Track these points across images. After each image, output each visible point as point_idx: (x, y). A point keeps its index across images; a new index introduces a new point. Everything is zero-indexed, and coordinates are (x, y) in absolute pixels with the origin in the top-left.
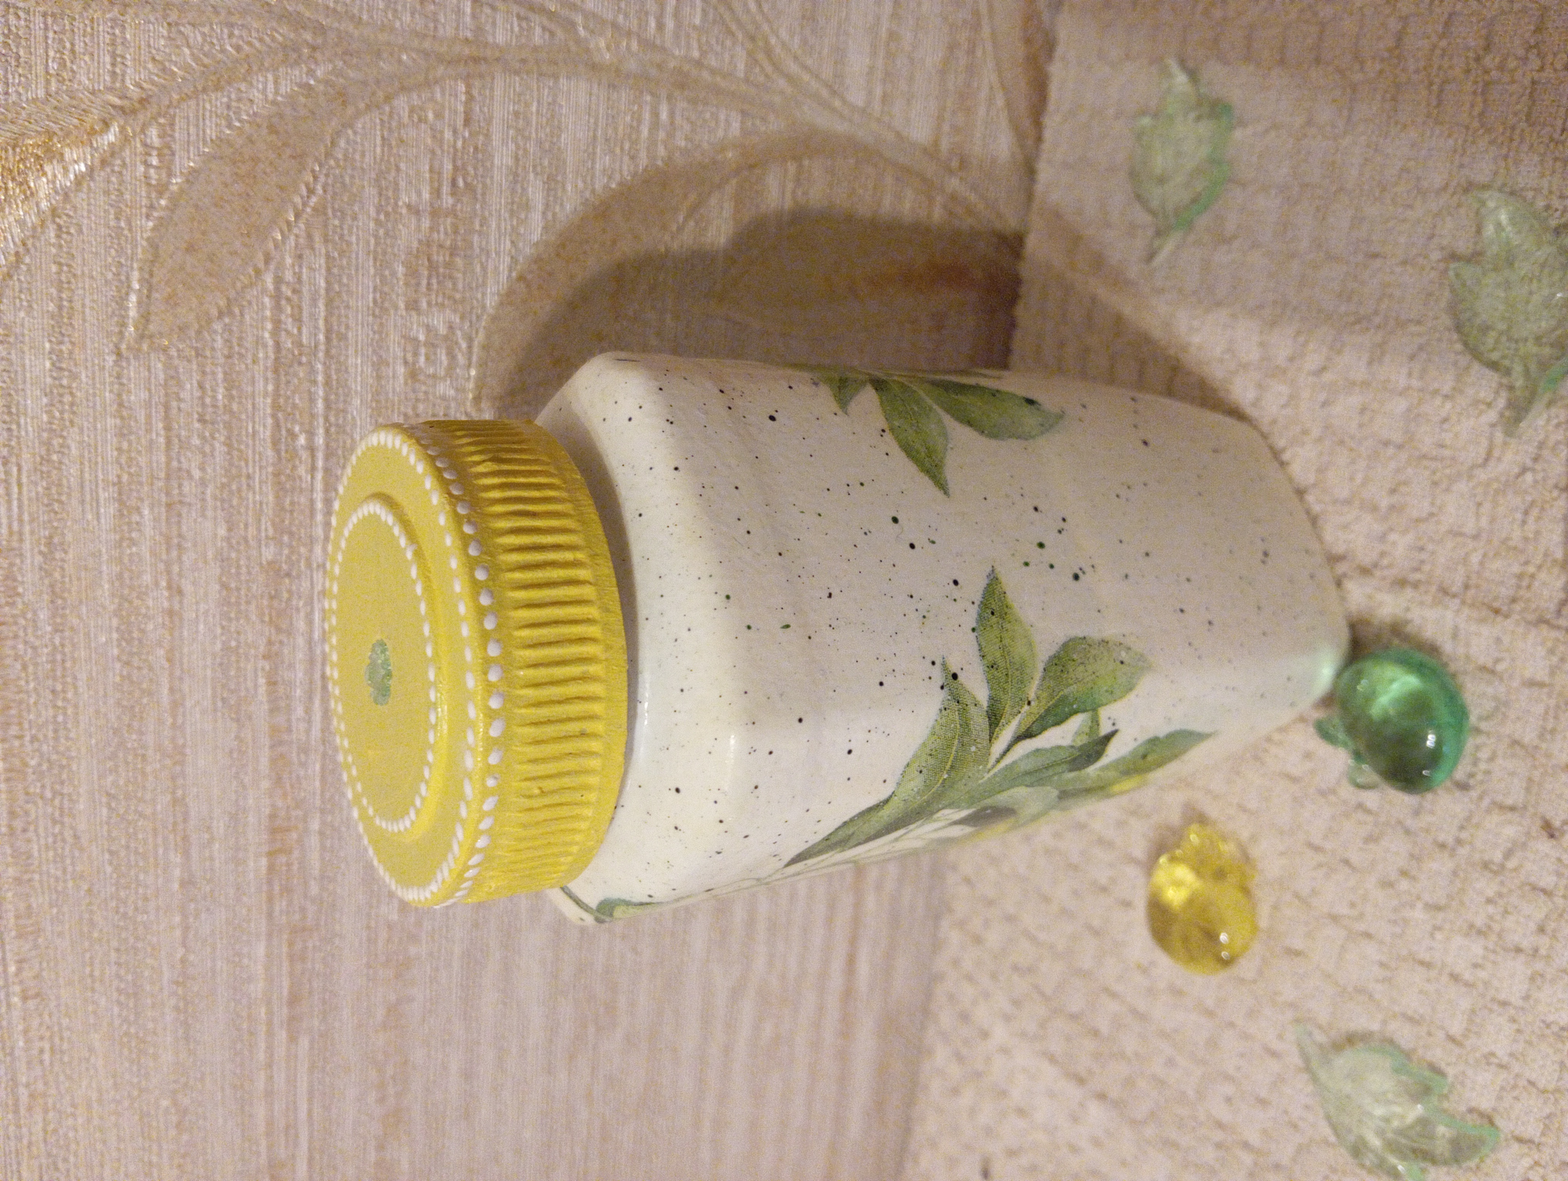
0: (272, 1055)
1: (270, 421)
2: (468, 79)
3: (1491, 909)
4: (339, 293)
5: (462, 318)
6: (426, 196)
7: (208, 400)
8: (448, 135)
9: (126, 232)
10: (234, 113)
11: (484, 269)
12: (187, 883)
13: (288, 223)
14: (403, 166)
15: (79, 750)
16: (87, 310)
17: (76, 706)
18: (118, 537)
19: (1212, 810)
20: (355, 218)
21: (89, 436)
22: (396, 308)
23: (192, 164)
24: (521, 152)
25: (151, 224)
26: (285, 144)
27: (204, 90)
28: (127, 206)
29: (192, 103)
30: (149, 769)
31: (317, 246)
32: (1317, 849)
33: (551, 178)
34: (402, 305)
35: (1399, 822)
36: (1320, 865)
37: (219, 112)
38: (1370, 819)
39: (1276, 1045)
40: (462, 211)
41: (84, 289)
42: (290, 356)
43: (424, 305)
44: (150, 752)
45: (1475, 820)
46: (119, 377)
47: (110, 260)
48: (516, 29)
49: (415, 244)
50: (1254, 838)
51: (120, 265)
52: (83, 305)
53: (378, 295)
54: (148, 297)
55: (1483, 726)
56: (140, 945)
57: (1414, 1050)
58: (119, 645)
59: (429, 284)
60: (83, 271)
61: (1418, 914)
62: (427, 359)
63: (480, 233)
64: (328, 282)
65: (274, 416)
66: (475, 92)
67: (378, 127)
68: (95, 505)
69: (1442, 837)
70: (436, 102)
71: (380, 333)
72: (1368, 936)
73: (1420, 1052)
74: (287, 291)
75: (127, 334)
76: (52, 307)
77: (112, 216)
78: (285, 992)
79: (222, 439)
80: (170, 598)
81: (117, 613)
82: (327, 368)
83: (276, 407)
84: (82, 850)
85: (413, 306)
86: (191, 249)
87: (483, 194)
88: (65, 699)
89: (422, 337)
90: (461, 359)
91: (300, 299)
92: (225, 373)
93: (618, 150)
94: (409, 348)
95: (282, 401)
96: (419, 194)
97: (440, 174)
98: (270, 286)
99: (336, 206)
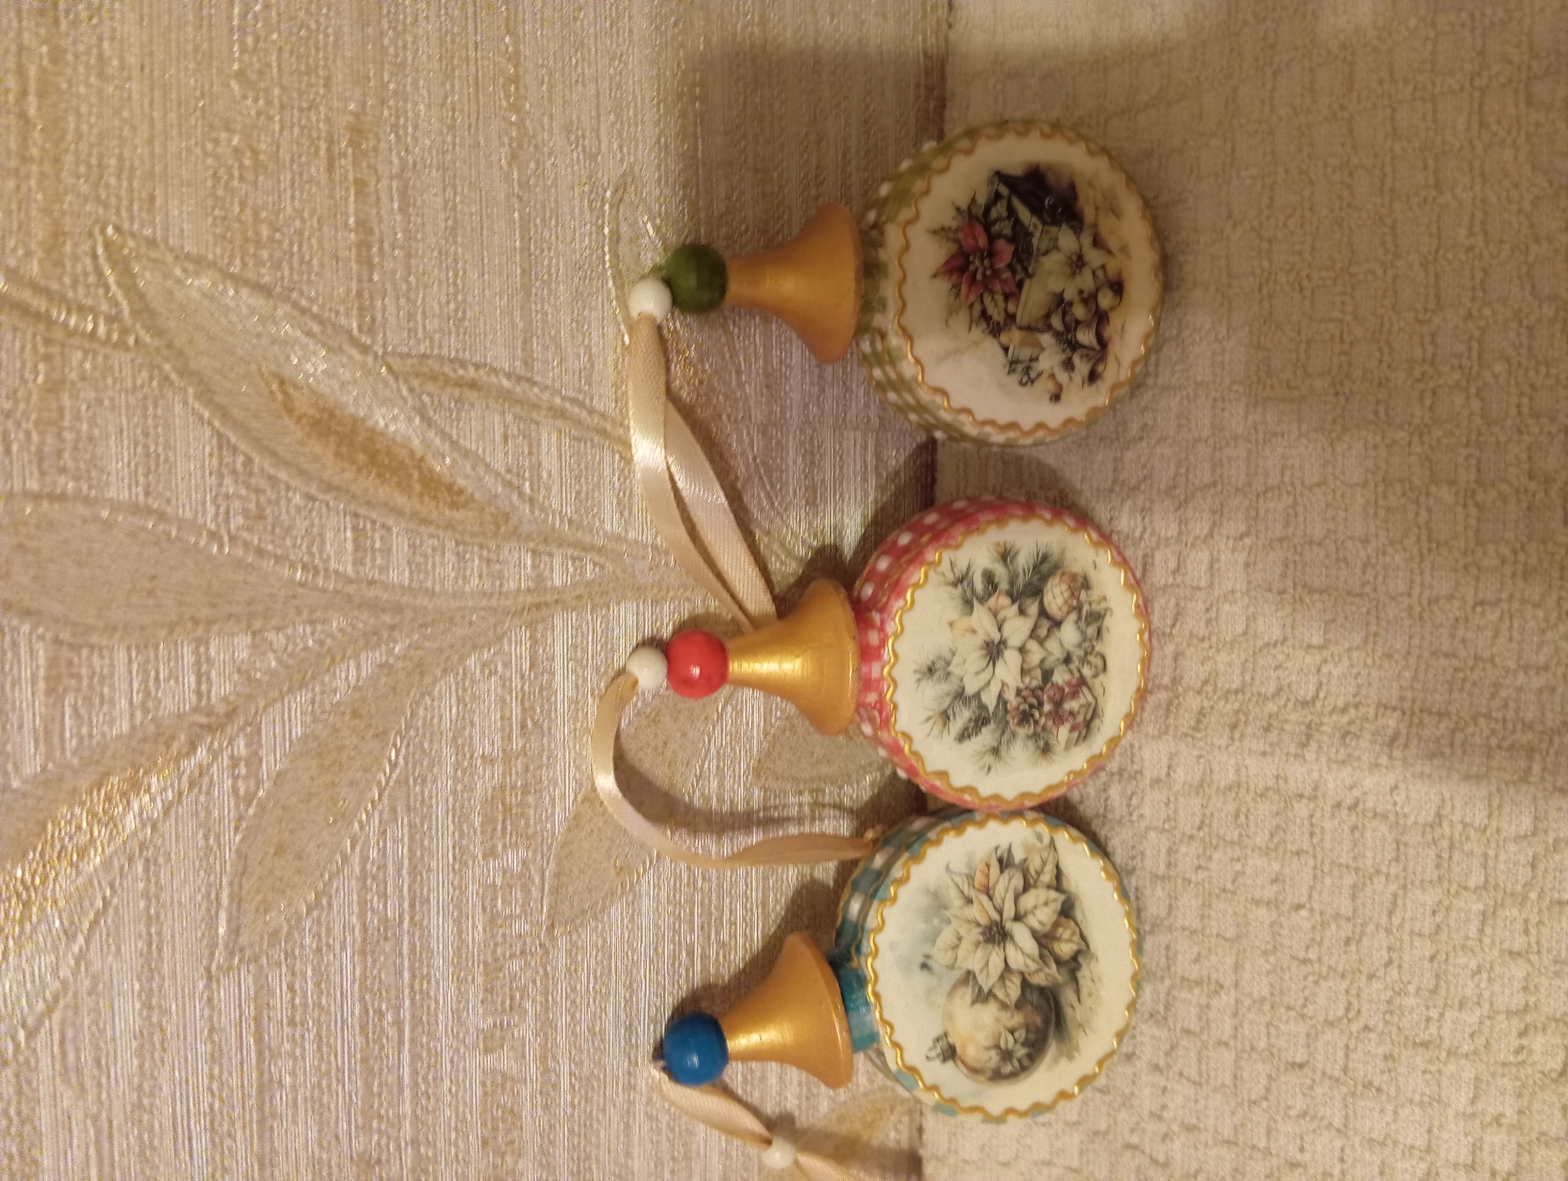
1: (357, 1005)
2: (531, 626)
4: (422, 858)
5: (535, 853)
7: (298, 1001)
8: (516, 682)
9: (215, 849)
13: (373, 801)
16: (177, 939)
20: (435, 781)
21: (180, 1071)
23: (278, 767)
24: (580, 681)
25: (238, 836)
26: (367, 726)
28: (215, 823)
29: (278, 705)
34: (479, 855)
40: (531, 749)
41: (173, 918)
48: (571, 570)
49: (490, 792)
52: (173, 936)
60: (172, 900)
63: (547, 766)
65: (361, 1000)
66: (538, 636)
67: (453, 689)
77: (200, 837)
79: (312, 1037)
83: (363, 988)
89: (498, 882)
90: (535, 893)
91: (385, 873)
96: (492, 742)
97: (510, 719)
98: (357, 869)
99: (417, 773)
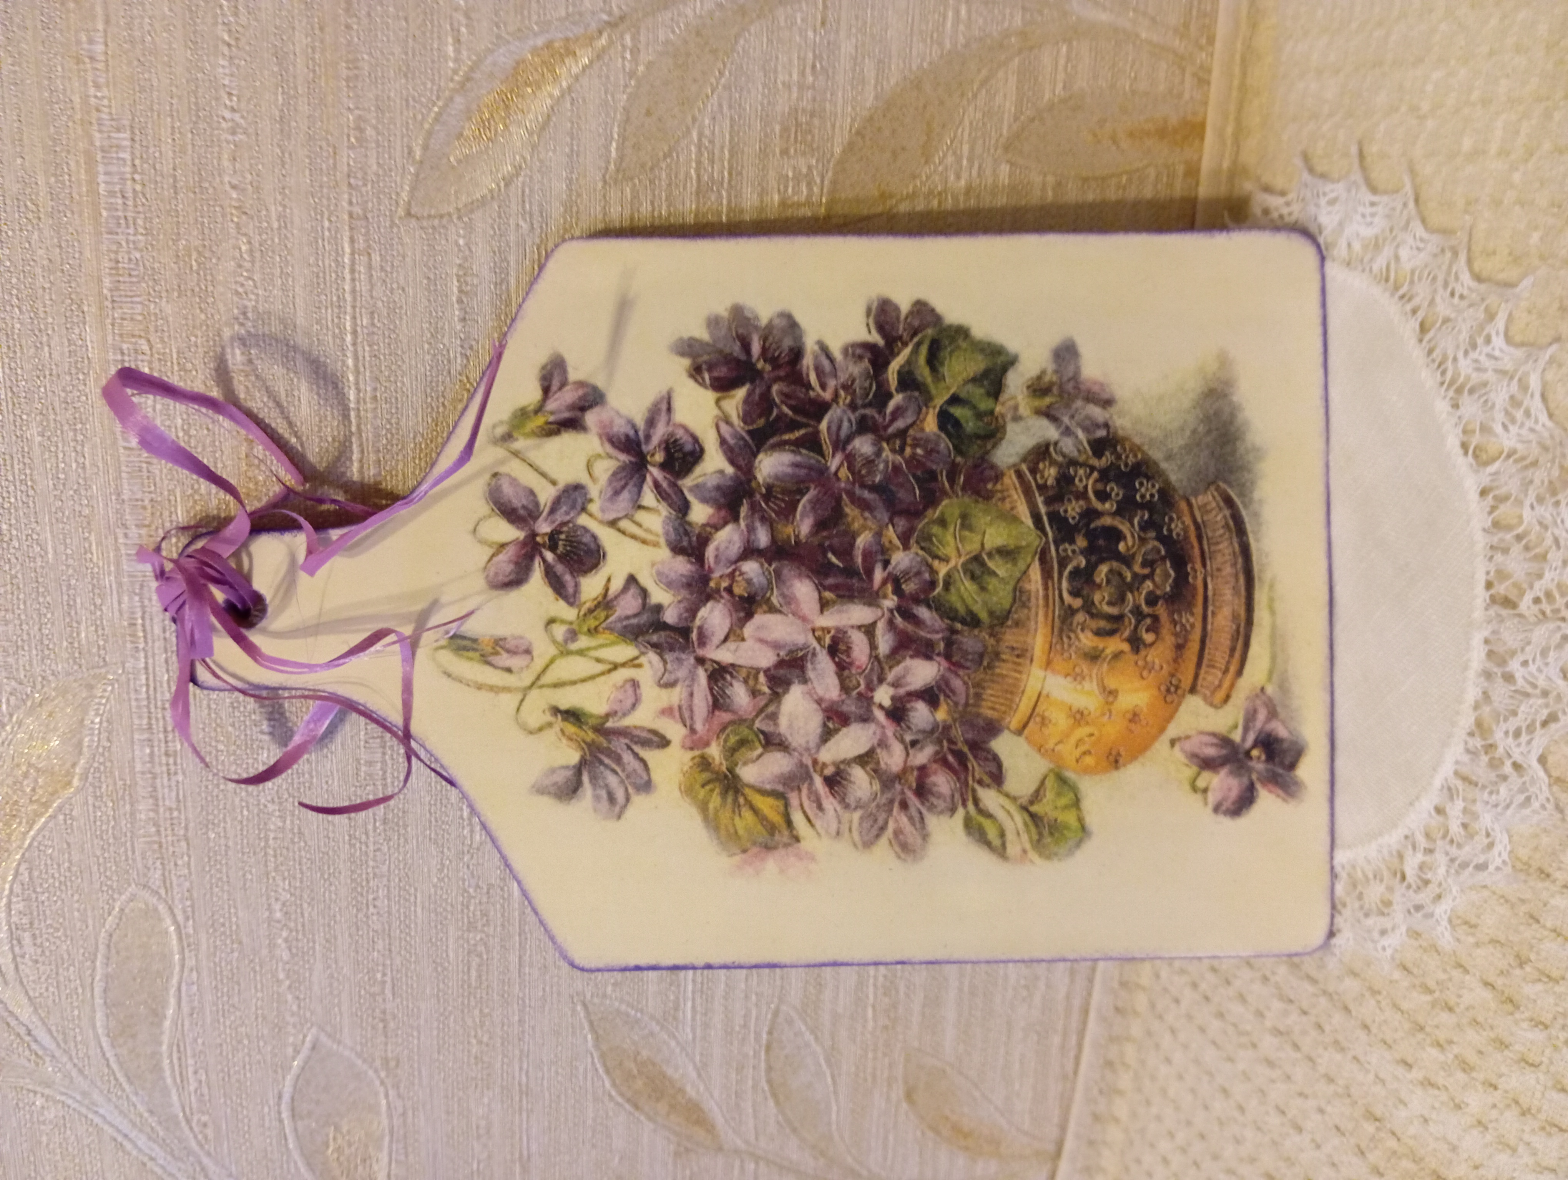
6: (795, 77)
10: (676, 24)
11: (833, 127)
14: (780, 56)
22: (774, 154)
27: (659, 9)
31: (723, 111)
33: (880, 61)
37: (667, 24)
42: (706, 186)
43: (792, 152)
46: (604, 196)
47: (601, 120)
51: (607, 123)
53: (762, 145)
54: (623, 144)
59: (795, 138)
62: (793, 189)
64: (729, 137)
70: (803, 10)
71: (763, 170)
74: (705, 142)
75: (610, 168)
76: (567, 149)
82: (729, 194)
85: (785, 152)
87: (834, 74)
93: (929, 39)
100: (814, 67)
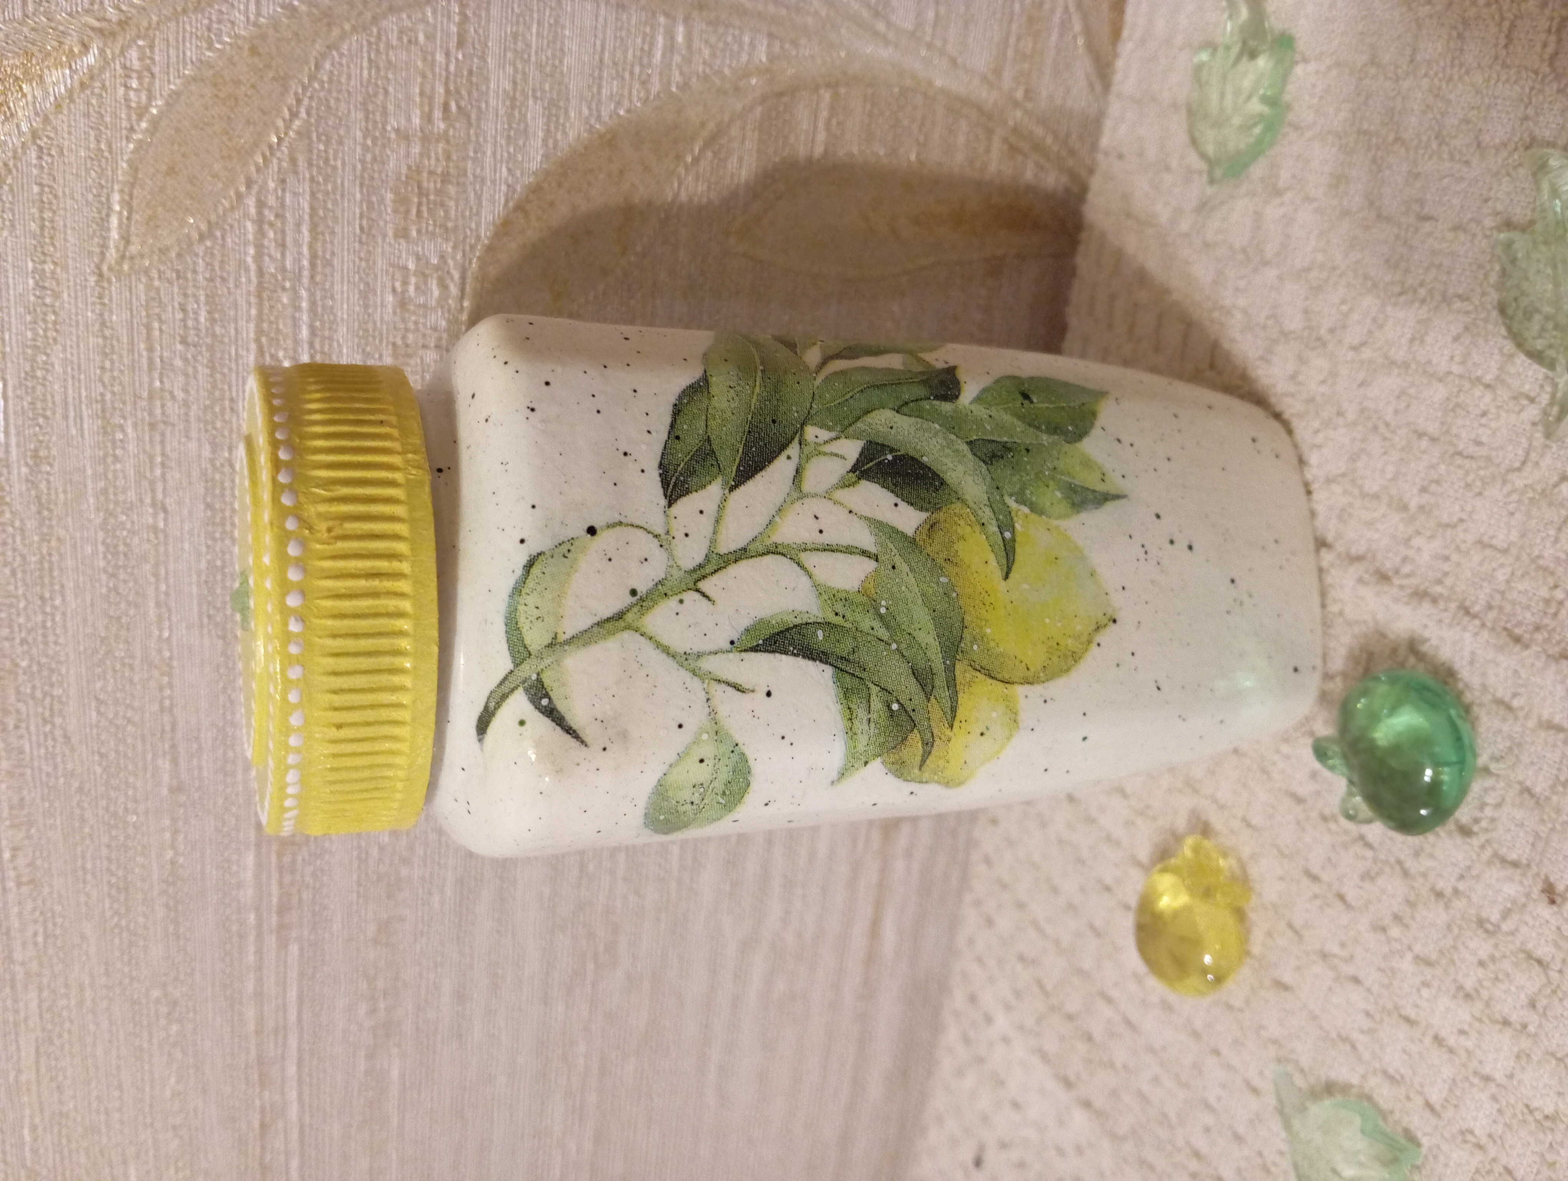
0: (261, 958)
1: (253, 346)
3: (1480, 972)
4: (324, 218)
5: (455, 248)
6: (416, 121)
7: (190, 323)
8: (440, 57)
9: (106, 154)
10: (215, 35)
11: (479, 198)
12: (177, 789)
13: (271, 147)
14: (391, 89)
15: (67, 655)
16: (69, 232)
17: (64, 614)
18: (101, 453)
19: (1217, 821)
20: (341, 143)
21: (72, 354)
22: (385, 236)
23: (172, 87)
24: (519, 76)
25: (131, 146)
26: (268, 67)
27: (185, 11)
28: (107, 128)
29: (172, 25)
30: (136, 678)
31: (300, 169)
32: (1315, 878)
33: (552, 103)
34: (390, 233)
35: (1399, 862)
36: (1316, 897)
37: (199, 34)
38: (1369, 854)
39: (1257, 1082)
40: (454, 136)
41: (65, 209)
42: (273, 281)
43: (414, 233)
44: (137, 662)
45: (1474, 872)
46: (100, 297)
47: (90, 181)
49: (404, 170)
50: (1254, 856)
51: (102, 187)
52: (65, 226)
53: (365, 222)
54: (129, 218)
55: (1493, 767)
56: (130, 843)
57: (1392, 1112)
58: (105, 558)
59: (419, 212)
60: (64, 192)
61: (1406, 965)
62: (417, 288)
63: (475, 160)
64: (312, 208)
65: (258, 341)
66: (469, 13)
67: (365, 49)
68: (78, 421)
69: (1440, 885)
70: (428, 22)
71: (367, 261)
72: (1356, 980)
73: (1397, 1116)
74: (270, 216)
75: (108, 255)
76: (34, 226)
77: (92, 139)
78: (275, 900)
79: (205, 361)
80: (155, 515)
81: (103, 526)
82: (312, 295)
83: (259, 332)
84: (73, 750)
85: (402, 233)
86: (172, 171)
87: (479, 119)
88: (53, 607)
89: (411, 266)
90: (454, 290)
91: (283, 224)
92: (207, 296)
93: (627, 75)
94: (398, 276)
95: (265, 325)
96: (409, 119)
97: (431, 99)
98: (253, 211)
99: (321, 130)
100: (446, 108)
